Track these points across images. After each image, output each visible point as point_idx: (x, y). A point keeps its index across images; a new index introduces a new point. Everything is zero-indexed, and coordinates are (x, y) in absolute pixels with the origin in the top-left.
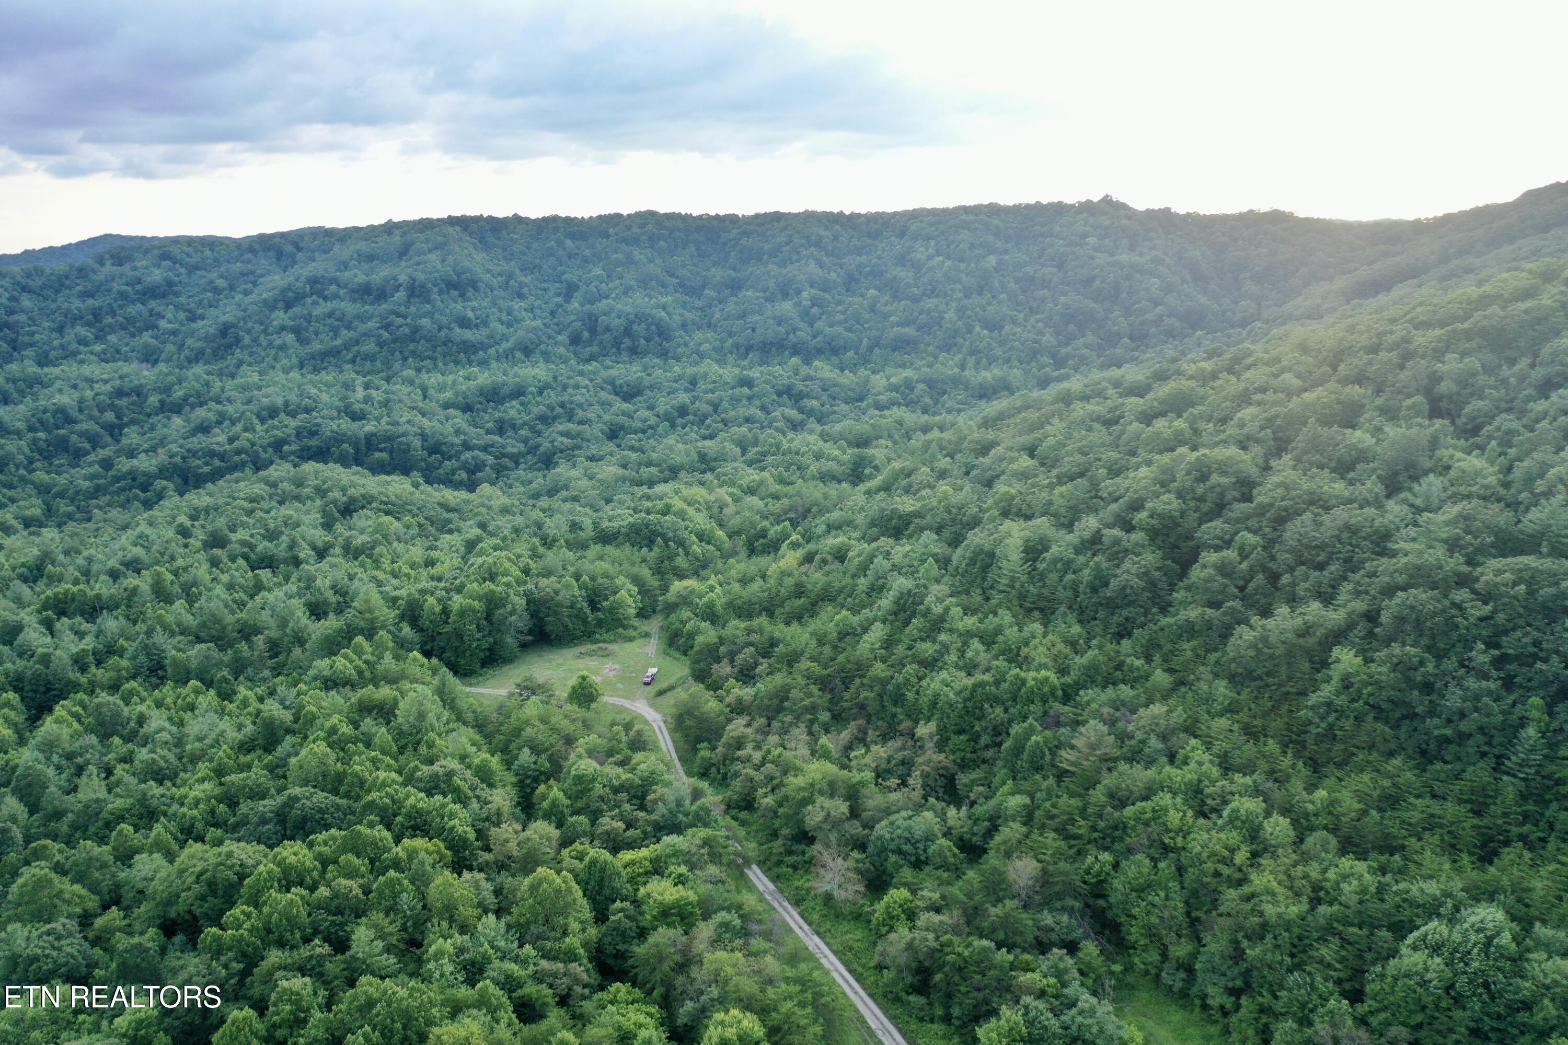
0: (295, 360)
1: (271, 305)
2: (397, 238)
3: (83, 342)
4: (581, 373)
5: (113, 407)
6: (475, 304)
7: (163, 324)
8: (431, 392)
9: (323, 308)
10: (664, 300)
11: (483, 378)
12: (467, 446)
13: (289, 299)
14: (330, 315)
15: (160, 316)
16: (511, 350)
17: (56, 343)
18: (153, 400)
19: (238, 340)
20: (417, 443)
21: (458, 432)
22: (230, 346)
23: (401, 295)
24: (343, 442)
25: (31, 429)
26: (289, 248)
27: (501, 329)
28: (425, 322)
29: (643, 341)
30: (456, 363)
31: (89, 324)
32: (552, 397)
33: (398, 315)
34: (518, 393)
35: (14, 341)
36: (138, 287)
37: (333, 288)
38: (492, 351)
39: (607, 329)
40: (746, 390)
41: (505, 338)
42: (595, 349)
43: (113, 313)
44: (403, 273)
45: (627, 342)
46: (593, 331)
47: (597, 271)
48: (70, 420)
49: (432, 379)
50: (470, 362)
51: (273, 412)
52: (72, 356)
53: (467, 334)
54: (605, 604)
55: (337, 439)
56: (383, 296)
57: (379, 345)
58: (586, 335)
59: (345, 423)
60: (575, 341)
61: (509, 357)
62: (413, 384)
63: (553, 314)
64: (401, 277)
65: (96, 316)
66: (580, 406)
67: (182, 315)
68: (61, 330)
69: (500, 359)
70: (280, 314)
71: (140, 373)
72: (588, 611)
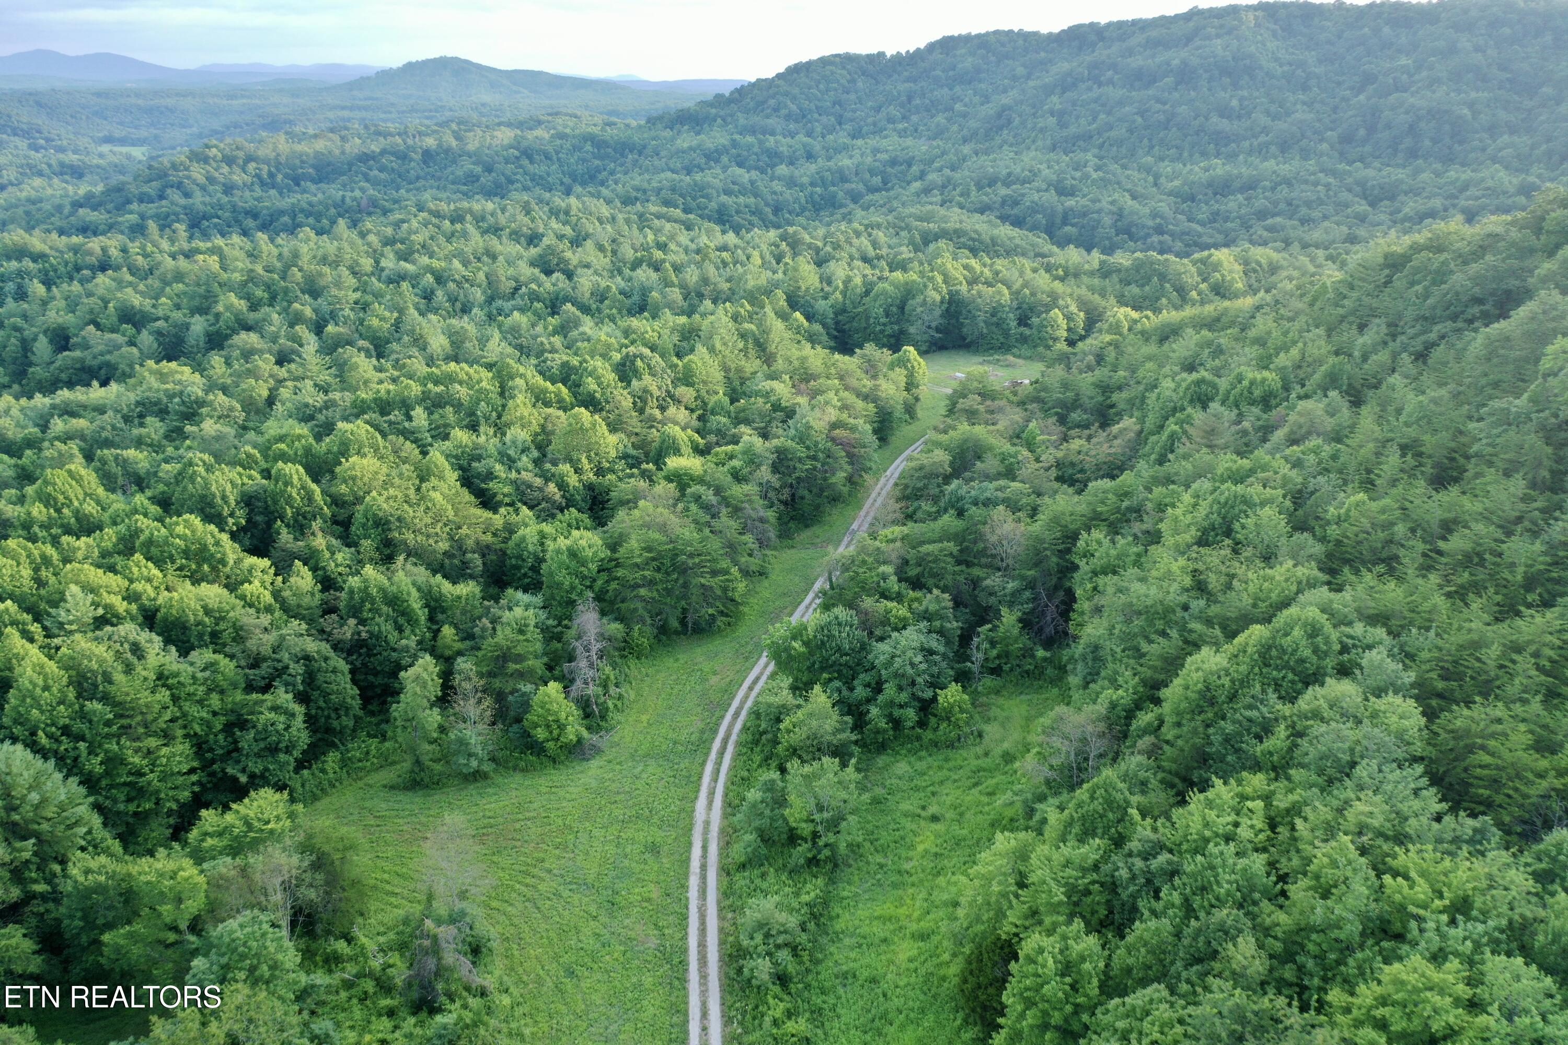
0: (1049, 142)
1: (1049, 91)
2: (1191, 24)
3: (891, 120)
4: (1333, 173)
5: (883, 173)
6: (1245, 93)
7: (958, 107)
8: (1163, 180)
9: (1093, 95)
10: (1473, 95)
11: (1220, 168)
12: (1160, 230)
13: (1066, 85)
14: (1096, 101)
15: (959, 99)
16: (1267, 145)
17: (870, 120)
18: (915, 169)
19: (1009, 122)
20: (1107, 220)
21: (1155, 215)
22: (1001, 128)
23: (1169, 80)
24: (1037, 212)
25: (813, 184)
27: (1264, 120)
28: (1183, 109)
29: (1427, 143)
30: (1204, 154)
31: (902, 105)
32: (1282, 192)
33: (1158, 101)
34: (1250, 186)
35: (841, 116)
36: (951, 73)
37: (1110, 74)
38: (1246, 144)
39: (1388, 126)
40: (1522, 200)
41: (1265, 130)
42: (1368, 148)
43: (923, 96)
44: (1176, 57)
45: (1408, 142)
46: (1371, 129)
47: (1404, 61)
48: (844, 179)
49: (1166, 168)
50: (1217, 156)
51: (992, 182)
52: (877, 131)
53: (1224, 125)
54: (1035, 320)
55: (1035, 209)
56: (1153, 80)
57: (1131, 131)
58: (1362, 132)
59: (1051, 197)
60: (1347, 139)
61: (1262, 151)
62: (1148, 171)
63: (1335, 109)
64: (1176, 62)
65: (910, 99)
66: (1308, 204)
67: (977, 99)
68: (878, 110)
69: (1250, 152)
70: (1055, 99)
71: (920, 147)
72: (1013, 324)
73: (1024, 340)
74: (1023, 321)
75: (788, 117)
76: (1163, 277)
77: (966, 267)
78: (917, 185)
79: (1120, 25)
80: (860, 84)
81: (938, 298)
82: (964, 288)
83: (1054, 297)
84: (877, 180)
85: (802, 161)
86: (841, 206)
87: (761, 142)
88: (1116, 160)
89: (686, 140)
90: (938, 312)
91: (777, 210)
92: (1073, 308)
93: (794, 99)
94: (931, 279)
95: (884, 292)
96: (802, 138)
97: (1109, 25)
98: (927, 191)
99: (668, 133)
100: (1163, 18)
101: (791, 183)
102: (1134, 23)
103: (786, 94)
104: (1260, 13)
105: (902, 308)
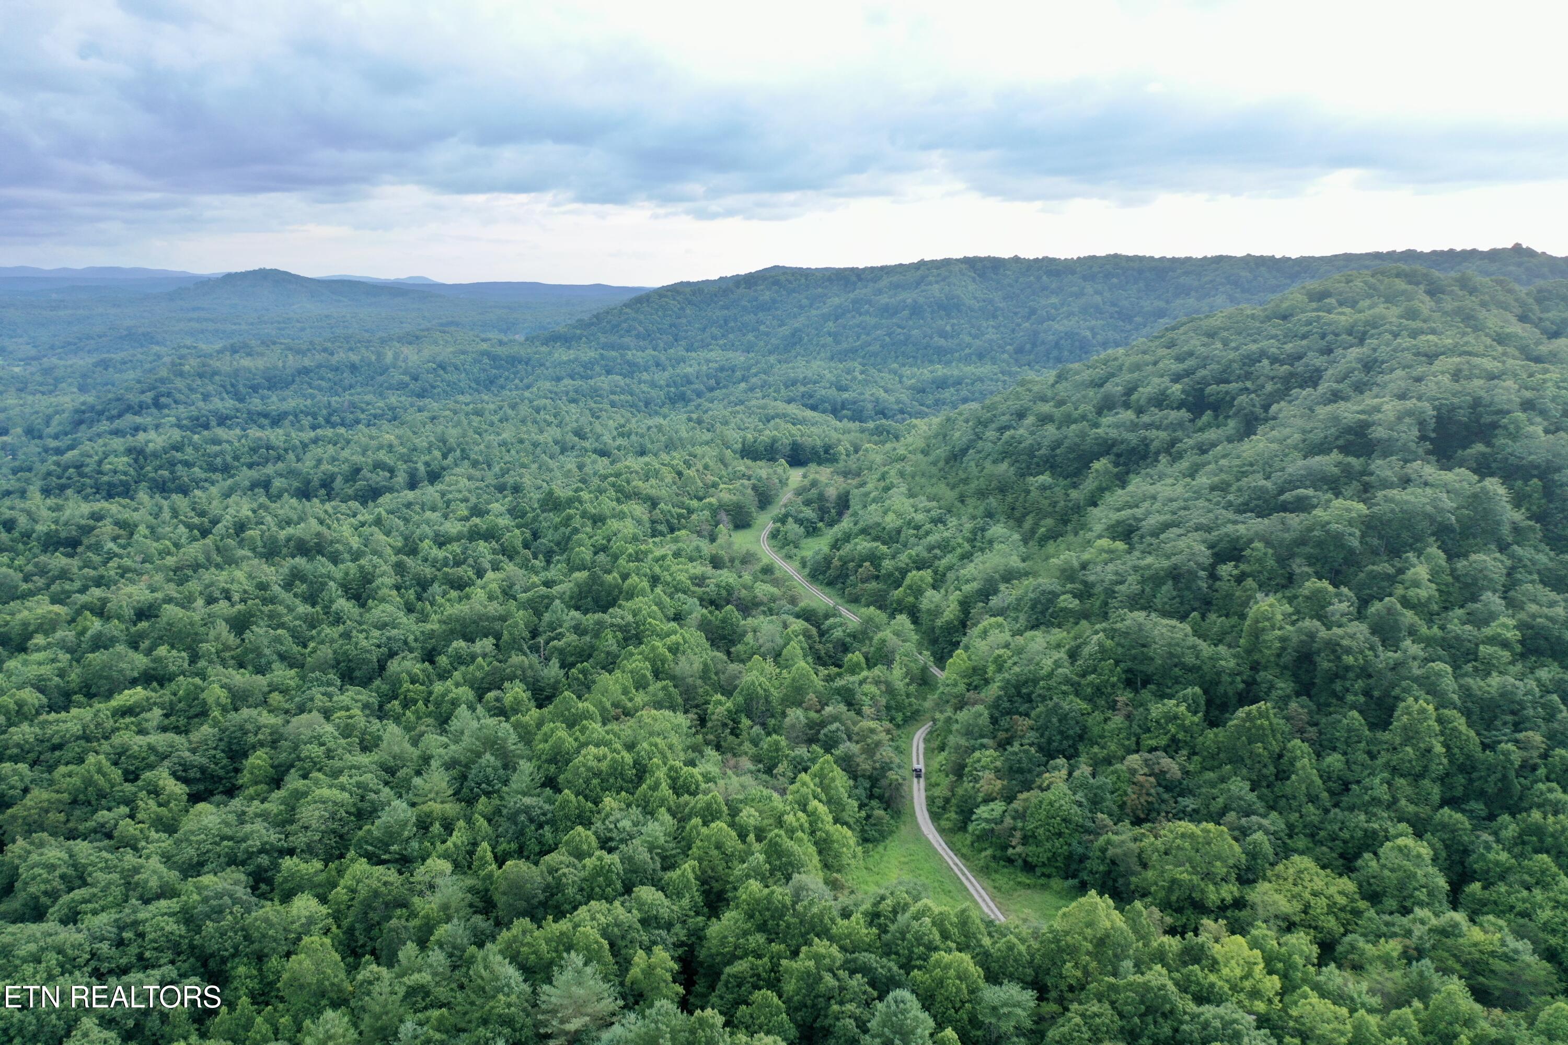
0: (828, 354)
1: (826, 318)
2: (919, 273)
3: (714, 338)
5: (715, 377)
6: (955, 321)
7: (762, 328)
8: (904, 379)
9: (857, 321)
10: (1094, 323)
11: (940, 370)
12: (902, 412)
13: (838, 314)
14: (858, 326)
15: (763, 323)
16: (970, 355)
17: (699, 338)
18: (738, 374)
19: (801, 339)
20: (870, 406)
21: (898, 402)
22: (795, 344)
23: (906, 313)
25: (668, 386)
26: (854, 279)
27: (968, 339)
28: (915, 332)
30: (931, 362)
31: (721, 327)
33: (899, 327)
34: (958, 382)
35: (677, 335)
37: (867, 307)
38: (957, 355)
39: (1043, 343)
41: (969, 346)
42: (1032, 357)
43: (735, 320)
44: (909, 297)
45: (1055, 353)
46: (1034, 345)
47: (1055, 300)
48: (689, 382)
49: (906, 371)
50: (940, 362)
51: (794, 383)
52: (705, 346)
53: (942, 342)
54: (831, 451)
55: (823, 400)
56: (895, 313)
57: (882, 346)
58: (1028, 346)
59: (833, 392)
60: (1020, 350)
61: (967, 360)
62: (895, 373)
63: (1013, 331)
64: (909, 301)
65: (726, 322)
66: (991, 393)
67: (775, 323)
68: (704, 330)
69: (960, 360)
70: (831, 324)
71: (739, 358)
72: (822, 453)
73: (827, 459)
74: (826, 452)
75: (638, 336)
77: (798, 430)
78: (743, 385)
79: (872, 269)
80: (688, 311)
81: (788, 443)
82: (799, 439)
83: (839, 441)
84: (712, 382)
85: (654, 369)
86: (690, 400)
87: (622, 356)
88: (874, 366)
89: (562, 354)
90: (788, 448)
91: (647, 404)
92: (848, 446)
93: (640, 323)
94: (785, 436)
95: (763, 441)
96: (650, 351)
97: (866, 269)
98: (752, 389)
99: (544, 349)
100: (901, 265)
101: (653, 385)
102: (882, 268)
103: (634, 319)
104: (963, 266)
105: (772, 446)
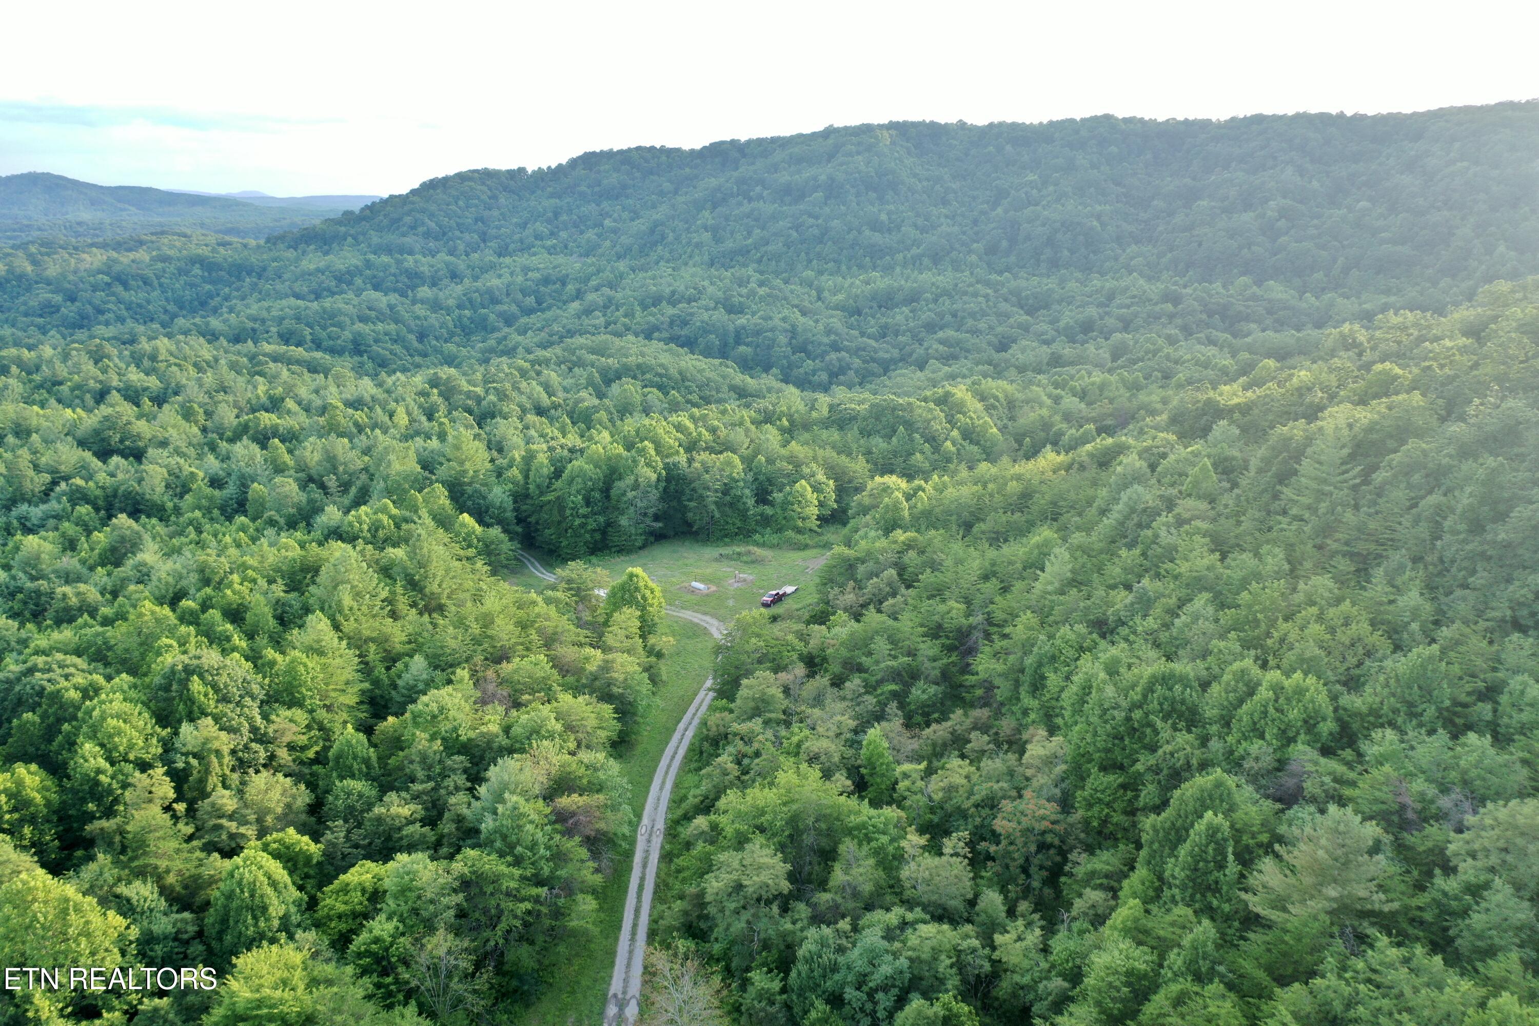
0: (706, 257)
1: (699, 206)
2: (830, 141)
3: (539, 237)
4: (988, 283)
5: (536, 292)
6: (892, 207)
7: (607, 222)
8: (826, 294)
9: (746, 207)
10: (1098, 208)
11: (881, 282)
12: (836, 347)
13: (716, 201)
14: (748, 216)
15: (608, 215)
16: (919, 257)
17: (516, 237)
18: (570, 288)
19: (663, 237)
20: (783, 339)
21: (829, 331)
22: (655, 244)
23: (819, 195)
24: (710, 332)
25: (459, 307)
26: (736, 155)
27: (913, 233)
28: (835, 223)
29: (1066, 253)
30: (860, 267)
31: (549, 221)
32: (946, 304)
33: (810, 215)
34: (913, 299)
35: (485, 233)
36: (597, 189)
37: (758, 189)
38: (900, 257)
39: (1028, 238)
40: (1169, 307)
41: (916, 243)
42: (1013, 259)
43: (570, 212)
44: (822, 173)
45: (1048, 253)
46: (1013, 241)
47: (1031, 177)
48: (495, 301)
49: (828, 282)
50: (874, 268)
51: (657, 301)
52: (525, 248)
53: (877, 238)
54: (778, 496)
55: (706, 330)
56: (801, 196)
57: (787, 245)
58: (1005, 244)
59: (720, 316)
60: (992, 250)
61: (916, 262)
62: (810, 286)
63: (975, 222)
64: (823, 177)
65: (556, 215)
66: (973, 315)
67: (625, 215)
68: (524, 226)
69: (905, 265)
70: (706, 214)
71: (572, 265)
72: (751, 502)
73: (766, 521)
74: (762, 497)
75: (427, 235)
76: (909, 425)
77: (679, 428)
78: (575, 305)
79: (760, 142)
80: (502, 200)
81: (654, 477)
82: (682, 458)
83: (796, 464)
84: (530, 301)
85: (446, 281)
86: (494, 329)
87: (399, 262)
88: (777, 274)
89: (312, 261)
90: (654, 495)
91: (421, 337)
92: (821, 477)
93: (432, 216)
94: (642, 452)
95: (581, 473)
96: (443, 256)
97: (749, 142)
98: (588, 312)
99: (291, 254)
100: (800, 136)
101: (436, 306)
102: (774, 140)
103: (423, 211)
104: (891, 134)
105: (606, 491)
